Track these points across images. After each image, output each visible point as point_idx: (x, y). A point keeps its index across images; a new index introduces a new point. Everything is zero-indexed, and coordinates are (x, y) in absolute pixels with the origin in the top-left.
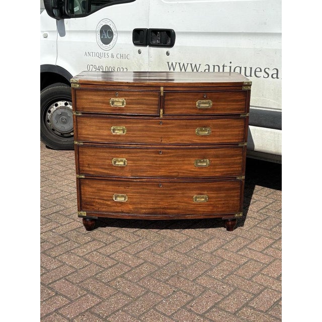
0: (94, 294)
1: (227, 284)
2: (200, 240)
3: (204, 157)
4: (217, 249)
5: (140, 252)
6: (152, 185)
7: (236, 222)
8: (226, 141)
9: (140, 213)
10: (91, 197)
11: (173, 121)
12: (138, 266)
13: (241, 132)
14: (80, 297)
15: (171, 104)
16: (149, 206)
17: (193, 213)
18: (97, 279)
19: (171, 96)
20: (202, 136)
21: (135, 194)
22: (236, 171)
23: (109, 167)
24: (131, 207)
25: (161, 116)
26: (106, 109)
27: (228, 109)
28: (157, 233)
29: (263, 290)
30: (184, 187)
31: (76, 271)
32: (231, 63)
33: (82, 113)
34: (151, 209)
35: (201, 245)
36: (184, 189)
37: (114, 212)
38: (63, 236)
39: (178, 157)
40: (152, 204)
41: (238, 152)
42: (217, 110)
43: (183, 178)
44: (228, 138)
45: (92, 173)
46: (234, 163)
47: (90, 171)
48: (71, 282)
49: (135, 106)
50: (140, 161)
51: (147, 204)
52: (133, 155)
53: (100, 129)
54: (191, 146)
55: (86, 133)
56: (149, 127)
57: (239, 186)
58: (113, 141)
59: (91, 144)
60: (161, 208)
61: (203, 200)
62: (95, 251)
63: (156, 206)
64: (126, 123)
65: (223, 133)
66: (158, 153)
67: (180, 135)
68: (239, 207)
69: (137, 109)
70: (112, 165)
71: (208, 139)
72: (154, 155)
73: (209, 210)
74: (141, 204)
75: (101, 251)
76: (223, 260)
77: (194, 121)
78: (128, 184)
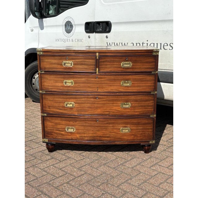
0: (46, 195)
1: (141, 189)
2: (125, 159)
3: (127, 101)
4: (137, 165)
5: (83, 166)
6: (92, 120)
7: (151, 147)
8: (143, 90)
9: (84, 140)
10: (51, 129)
11: (106, 76)
12: (80, 176)
13: (152, 84)
14: (36, 197)
15: (104, 65)
16: (90, 135)
17: (120, 140)
18: (50, 184)
19: (103, 59)
20: (126, 86)
21: (80, 127)
22: (150, 111)
23: (63, 108)
24: (78, 136)
25: (97, 73)
26: (60, 69)
27: (143, 68)
28: (96, 154)
29: (167, 194)
30: (114, 122)
31: (37, 179)
32: (147, 41)
33: (45, 72)
34: (91, 137)
35: (125, 162)
36: (113, 123)
37: (66, 139)
38: (32, 156)
39: (109, 101)
40: (92, 134)
41: (150, 98)
42: (135, 68)
43: (112, 116)
44: (144, 88)
45: (51, 112)
46: (148, 106)
47: (50, 111)
48: (32, 186)
49: (79, 66)
50: (84, 103)
51: (89, 133)
52: (79, 100)
53: (56, 82)
54: (118, 94)
55: (47, 84)
56: (89, 80)
57: (152, 122)
58: (65, 90)
59: (50, 92)
60: (98, 137)
61: (127, 131)
62: (52, 165)
63: (95, 135)
64: (74, 78)
65: (140, 85)
66: (96, 98)
67: (110, 86)
68: (152, 136)
69: (80, 68)
70: (64, 107)
71: (130, 88)
72: (93, 100)
73: (131, 138)
74: (84, 133)
75: (56, 165)
76: (140, 173)
77: (119, 76)
78: (76, 120)
